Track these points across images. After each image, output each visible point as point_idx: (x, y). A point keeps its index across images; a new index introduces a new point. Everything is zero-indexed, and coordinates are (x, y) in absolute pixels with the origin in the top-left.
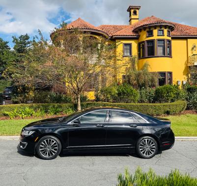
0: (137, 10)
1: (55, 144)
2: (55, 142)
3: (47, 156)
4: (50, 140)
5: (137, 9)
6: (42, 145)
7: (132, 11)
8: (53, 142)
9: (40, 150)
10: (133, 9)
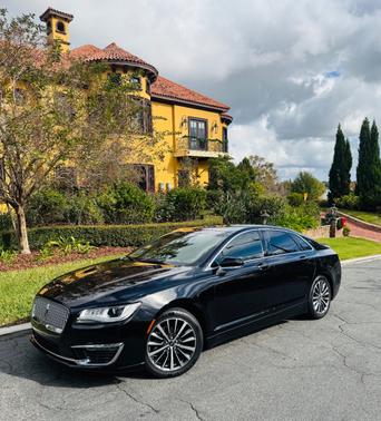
0: (65, 23)
1: (187, 327)
2: (186, 323)
3: (173, 368)
4: (172, 322)
5: (66, 20)
6: (153, 339)
7: (54, 22)
8: (180, 323)
9: (150, 354)
10: (55, 16)
